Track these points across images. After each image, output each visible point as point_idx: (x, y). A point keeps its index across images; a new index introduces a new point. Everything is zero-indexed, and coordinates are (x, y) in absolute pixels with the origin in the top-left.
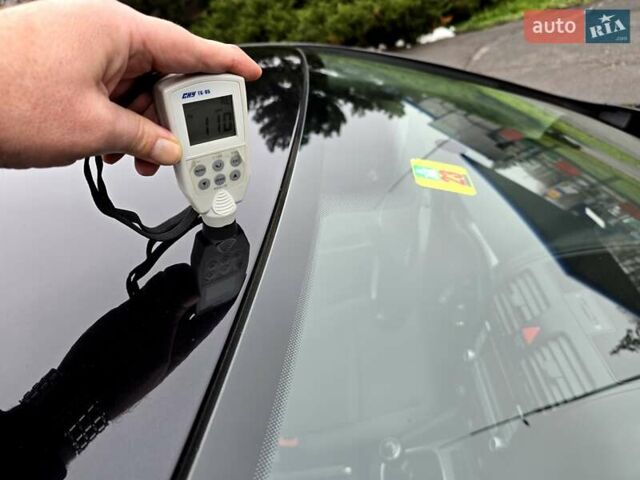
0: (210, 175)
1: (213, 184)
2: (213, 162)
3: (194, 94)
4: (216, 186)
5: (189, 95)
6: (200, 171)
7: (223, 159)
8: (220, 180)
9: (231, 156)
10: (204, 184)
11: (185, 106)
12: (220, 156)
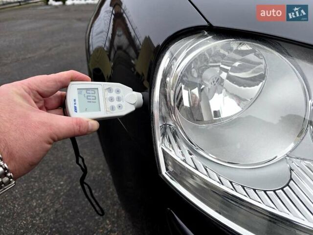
0: (115, 103)
1: (120, 103)
3: (75, 107)
5: (76, 109)
6: (113, 108)
7: (108, 97)
8: (119, 99)
9: (107, 92)
10: (120, 107)
11: (81, 112)
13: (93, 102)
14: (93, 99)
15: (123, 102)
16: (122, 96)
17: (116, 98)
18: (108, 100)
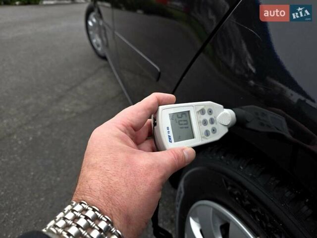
0: (209, 127)
1: (214, 125)
2: (202, 125)
3: (169, 136)
4: (215, 123)
5: (170, 139)
6: (207, 133)
7: (202, 120)
8: (212, 121)
9: (200, 115)
10: (214, 130)
11: (175, 142)
12: (200, 122)
13: (185, 128)
14: (185, 124)
16: (215, 117)
17: (210, 121)
18: (202, 124)
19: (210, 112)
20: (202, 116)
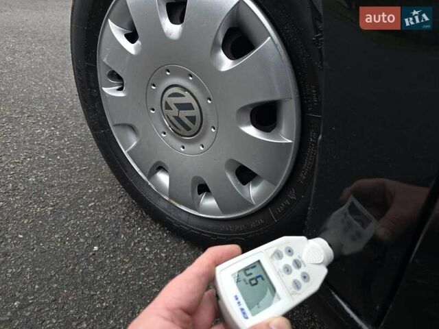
15: (305, 266)
16: (299, 257)
17: (293, 264)
18: (283, 274)
19: (290, 251)
20: (280, 261)
